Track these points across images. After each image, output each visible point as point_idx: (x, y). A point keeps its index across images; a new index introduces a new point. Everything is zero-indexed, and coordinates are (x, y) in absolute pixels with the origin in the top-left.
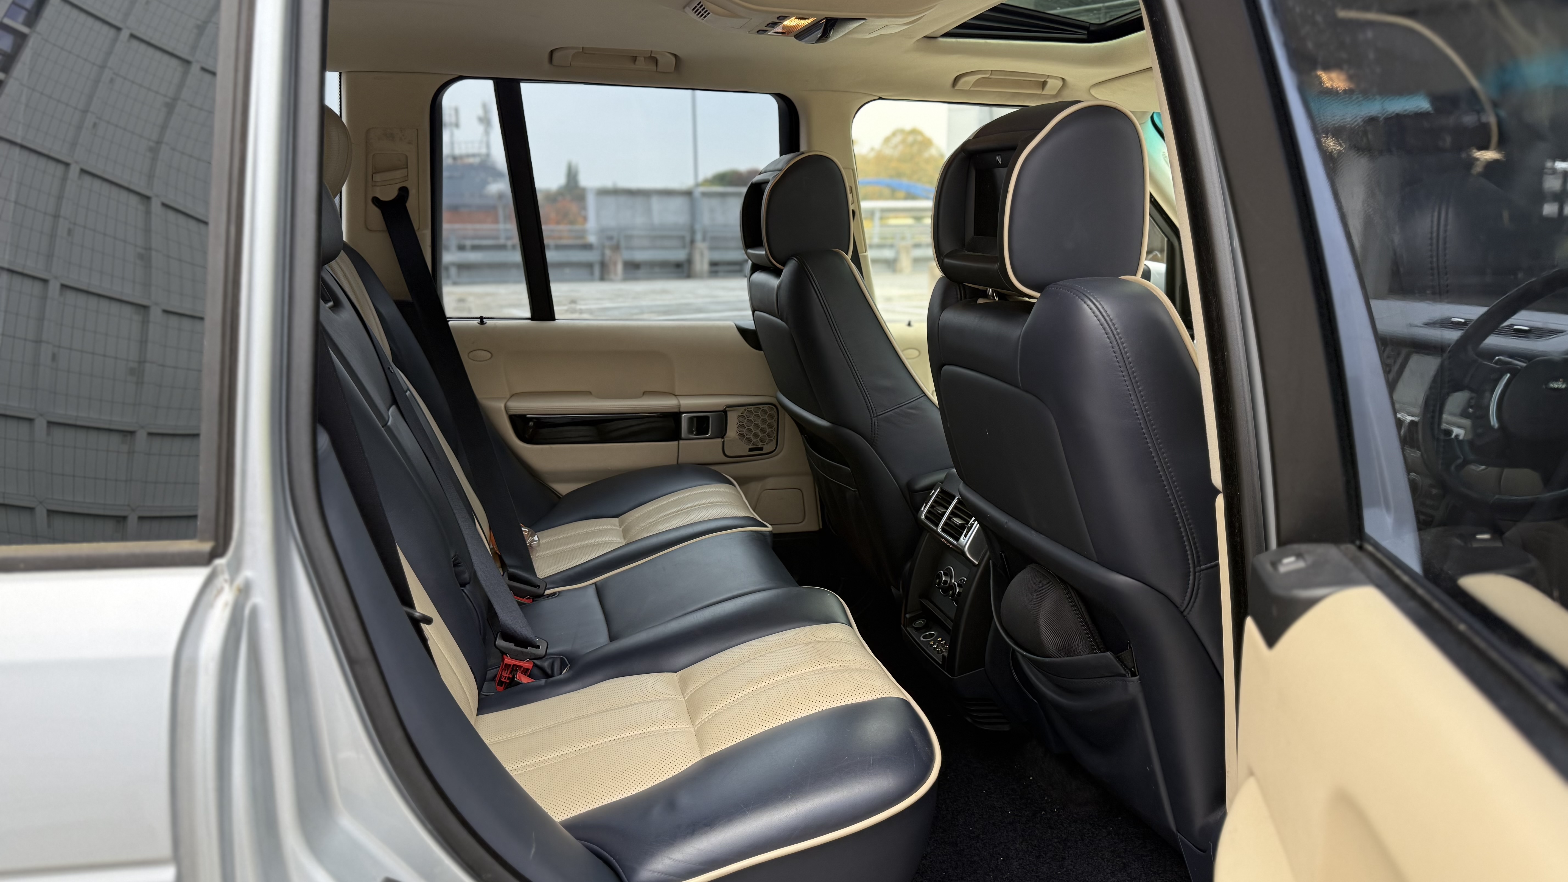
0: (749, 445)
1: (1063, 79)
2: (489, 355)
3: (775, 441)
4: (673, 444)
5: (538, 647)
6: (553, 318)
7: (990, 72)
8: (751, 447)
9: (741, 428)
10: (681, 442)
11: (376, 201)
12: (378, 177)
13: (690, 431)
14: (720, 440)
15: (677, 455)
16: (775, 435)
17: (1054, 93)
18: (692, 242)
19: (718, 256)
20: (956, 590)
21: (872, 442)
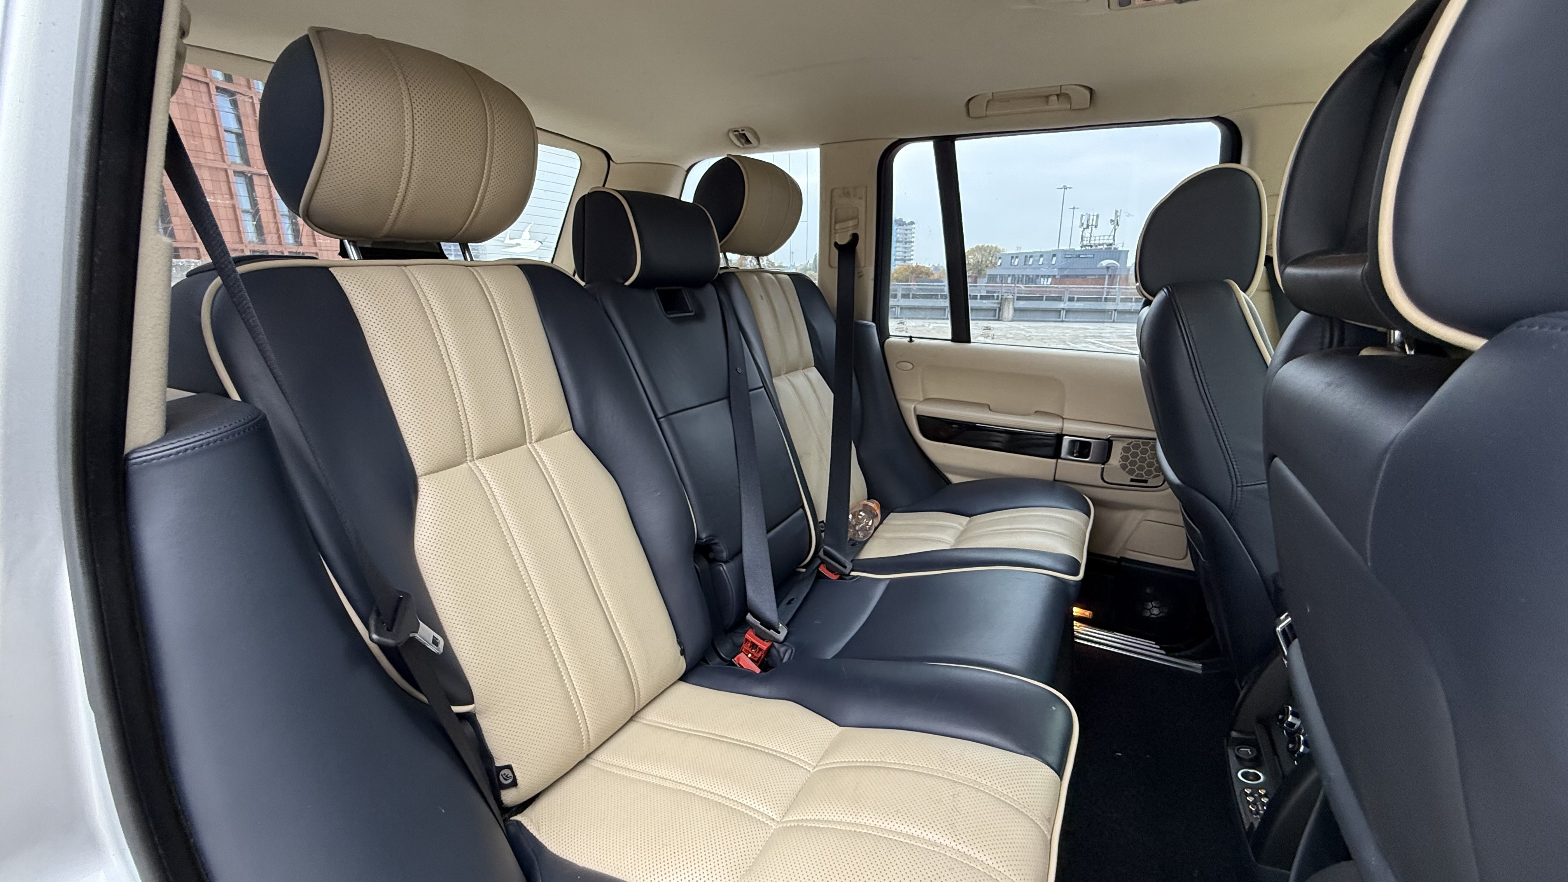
0: (1132, 475)
2: (911, 366)
4: (1052, 461)
5: (779, 633)
6: (969, 341)
8: (1133, 477)
9: (1125, 459)
10: (1059, 461)
11: (836, 244)
12: (838, 226)
13: (1071, 453)
14: (1100, 466)
15: (1054, 471)
20: (1299, 747)
21: (1230, 516)
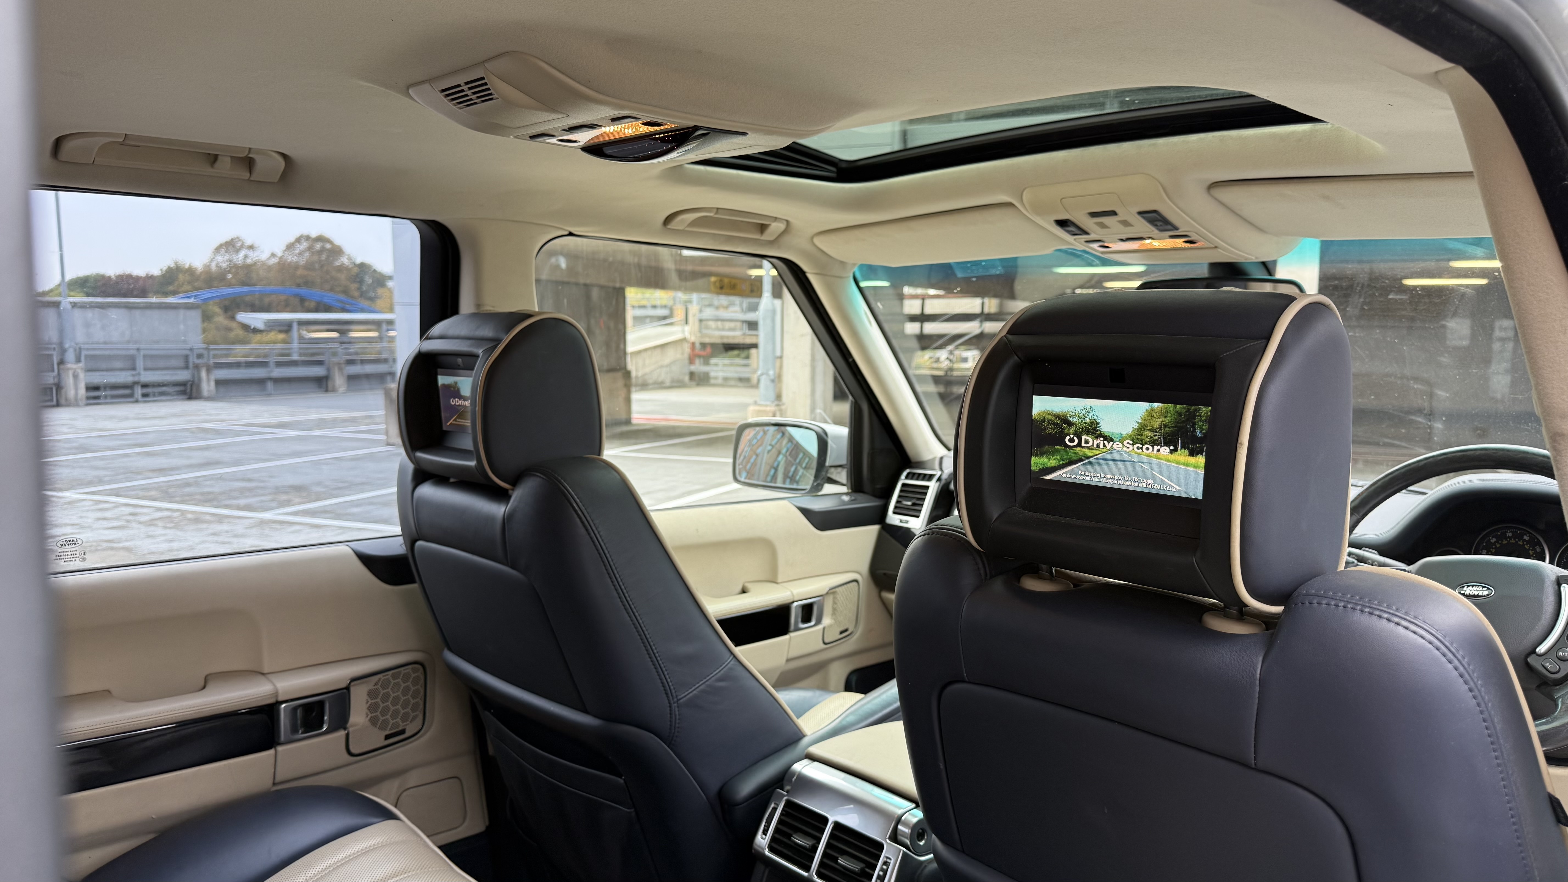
0: (385, 730)
1: (787, 221)
3: (421, 716)
4: (267, 755)
7: (715, 210)
8: (388, 732)
9: (372, 708)
10: (279, 749)
13: (294, 729)
14: (342, 733)
15: (273, 770)
16: (422, 706)
17: (772, 238)
18: (61, 362)
19: (97, 378)
21: (669, 741)
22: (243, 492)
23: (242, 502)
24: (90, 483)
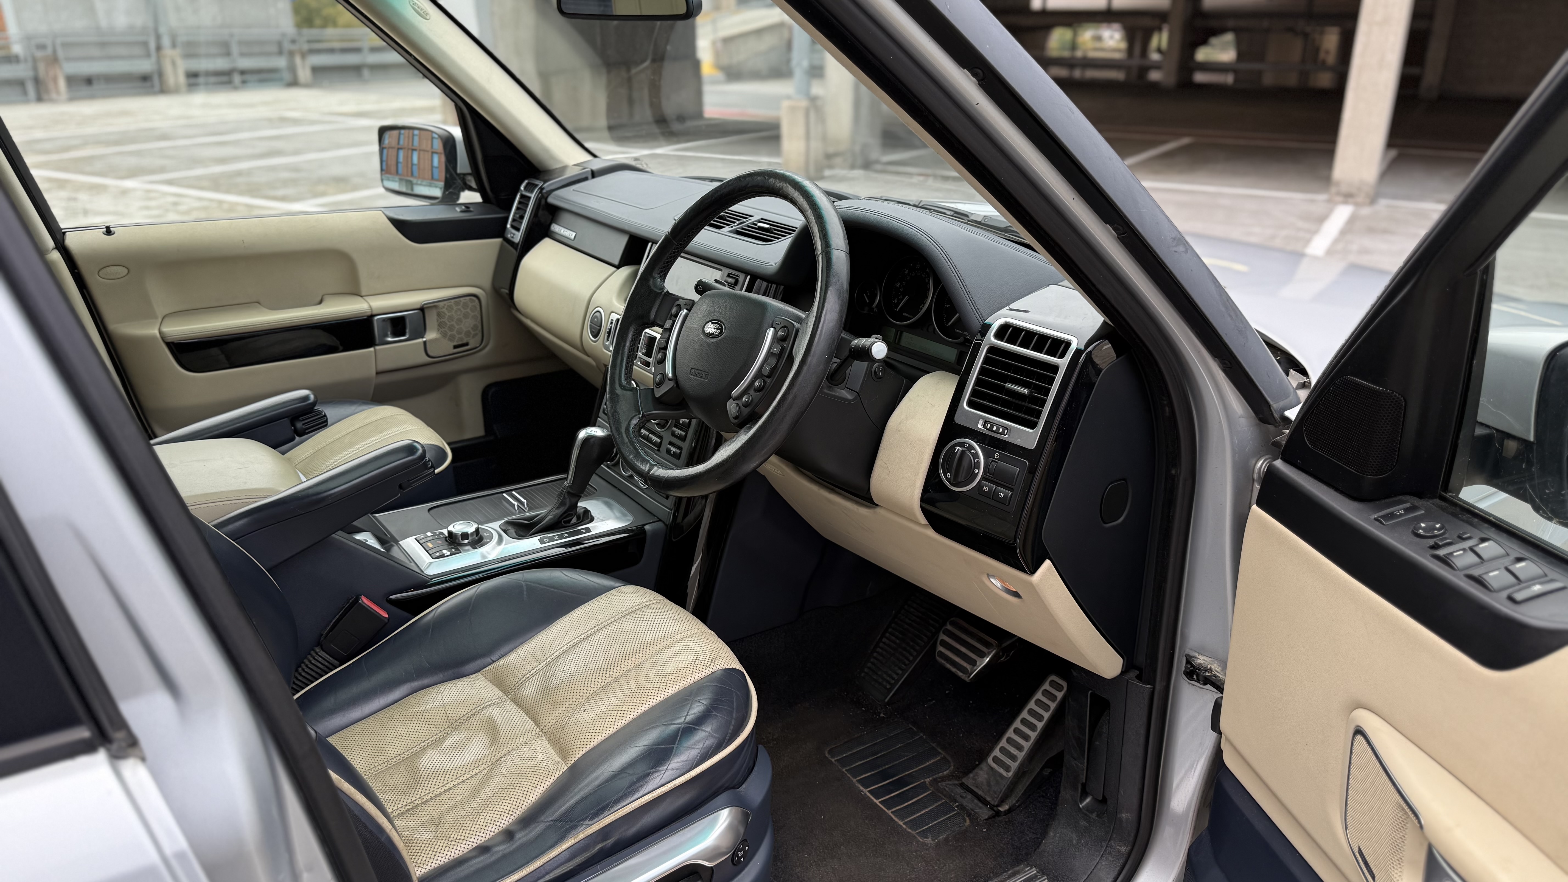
18: (159, 48)
19: (196, 65)
22: (285, 183)
23: (281, 192)
24: (152, 172)
